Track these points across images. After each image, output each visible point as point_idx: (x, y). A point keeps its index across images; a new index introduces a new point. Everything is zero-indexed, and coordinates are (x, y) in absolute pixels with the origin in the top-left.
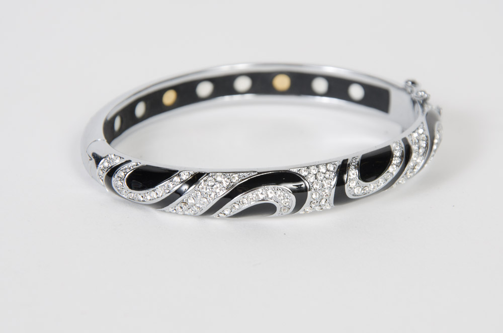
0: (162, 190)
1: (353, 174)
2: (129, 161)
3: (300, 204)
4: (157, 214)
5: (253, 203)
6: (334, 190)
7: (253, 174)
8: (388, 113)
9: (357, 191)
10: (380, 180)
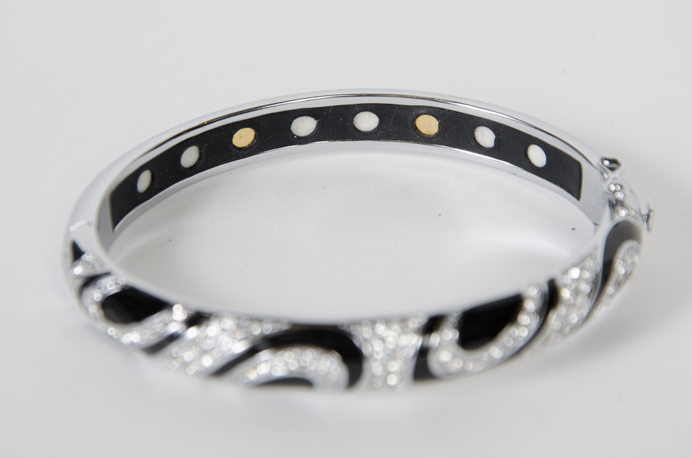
2: (109, 275)
6: (412, 365)
8: (578, 197)
9: (456, 365)
10: (495, 351)
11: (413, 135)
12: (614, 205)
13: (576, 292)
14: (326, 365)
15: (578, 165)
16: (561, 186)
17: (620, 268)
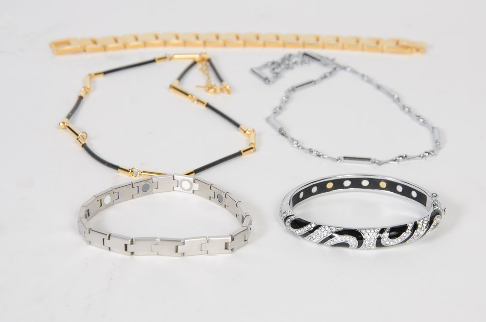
0: (304, 230)
1: (386, 235)
2: (293, 215)
3: (360, 245)
4: (302, 240)
5: (341, 242)
6: (376, 241)
7: (341, 229)
8: (425, 206)
9: (387, 243)
10: (399, 240)
11: (378, 187)
12: (434, 205)
13: (422, 226)
14: (352, 240)
15: (426, 196)
16: (421, 203)
17: (435, 222)
